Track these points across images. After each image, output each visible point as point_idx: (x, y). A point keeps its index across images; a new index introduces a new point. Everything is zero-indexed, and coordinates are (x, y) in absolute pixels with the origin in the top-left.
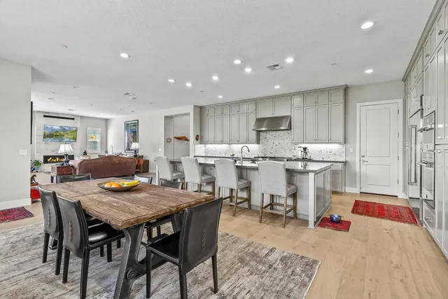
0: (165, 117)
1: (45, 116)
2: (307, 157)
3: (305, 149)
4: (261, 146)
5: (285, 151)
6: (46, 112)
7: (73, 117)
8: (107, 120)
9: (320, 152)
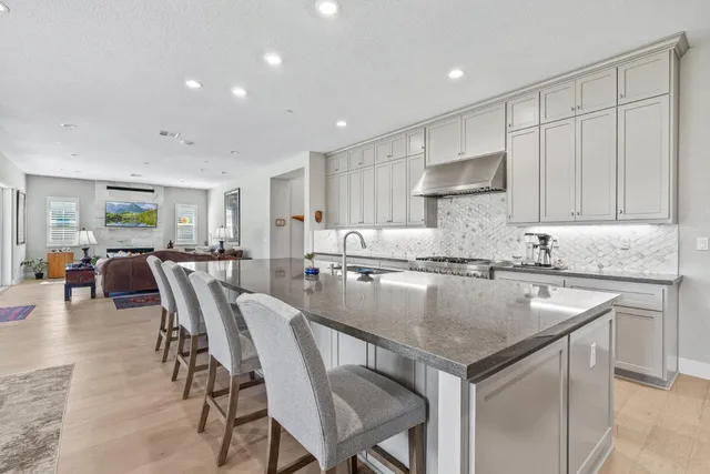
0: (272, 179)
1: (108, 188)
2: (552, 260)
3: (544, 238)
4: (439, 231)
5: (495, 245)
6: (110, 182)
7: (151, 188)
8: (206, 192)
9: (593, 247)
